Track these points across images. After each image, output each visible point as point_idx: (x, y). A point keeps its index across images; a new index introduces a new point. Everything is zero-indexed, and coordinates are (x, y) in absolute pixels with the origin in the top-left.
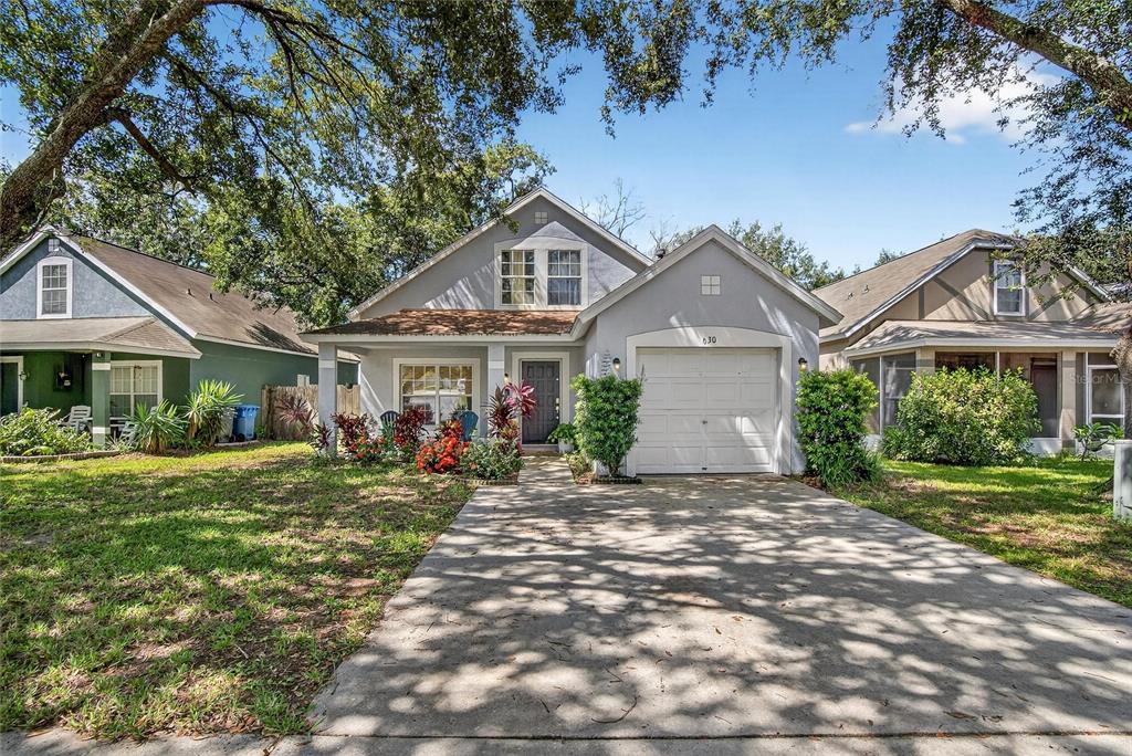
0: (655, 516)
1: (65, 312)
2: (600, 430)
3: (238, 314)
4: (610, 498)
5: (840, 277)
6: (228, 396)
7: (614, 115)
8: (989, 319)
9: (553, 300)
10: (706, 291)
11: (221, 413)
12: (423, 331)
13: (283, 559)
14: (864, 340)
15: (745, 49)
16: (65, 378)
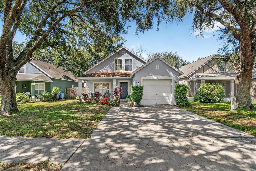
0: (145, 112)
1: (24, 72)
2: (136, 96)
3: (59, 73)
4: (137, 109)
5: (188, 63)
6: (59, 90)
7: (138, 33)
8: (218, 73)
9: (126, 69)
10: (156, 68)
11: (57, 93)
12: (100, 76)
13: (79, 118)
14: (191, 78)
15: (165, 19)
16: (25, 86)
